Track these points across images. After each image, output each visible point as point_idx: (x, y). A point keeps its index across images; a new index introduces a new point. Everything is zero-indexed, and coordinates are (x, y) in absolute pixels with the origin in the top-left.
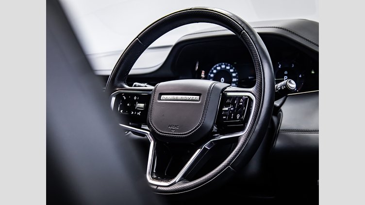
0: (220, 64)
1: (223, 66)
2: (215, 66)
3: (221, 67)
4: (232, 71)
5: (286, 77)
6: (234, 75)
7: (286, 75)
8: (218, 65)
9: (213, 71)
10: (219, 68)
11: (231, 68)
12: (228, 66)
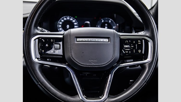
0: (66, 16)
1: (68, 18)
2: (62, 18)
3: (67, 18)
4: (74, 21)
5: (106, 27)
6: (75, 24)
7: (106, 26)
8: (64, 17)
9: (61, 20)
10: (65, 19)
11: (73, 20)
12: (71, 18)
